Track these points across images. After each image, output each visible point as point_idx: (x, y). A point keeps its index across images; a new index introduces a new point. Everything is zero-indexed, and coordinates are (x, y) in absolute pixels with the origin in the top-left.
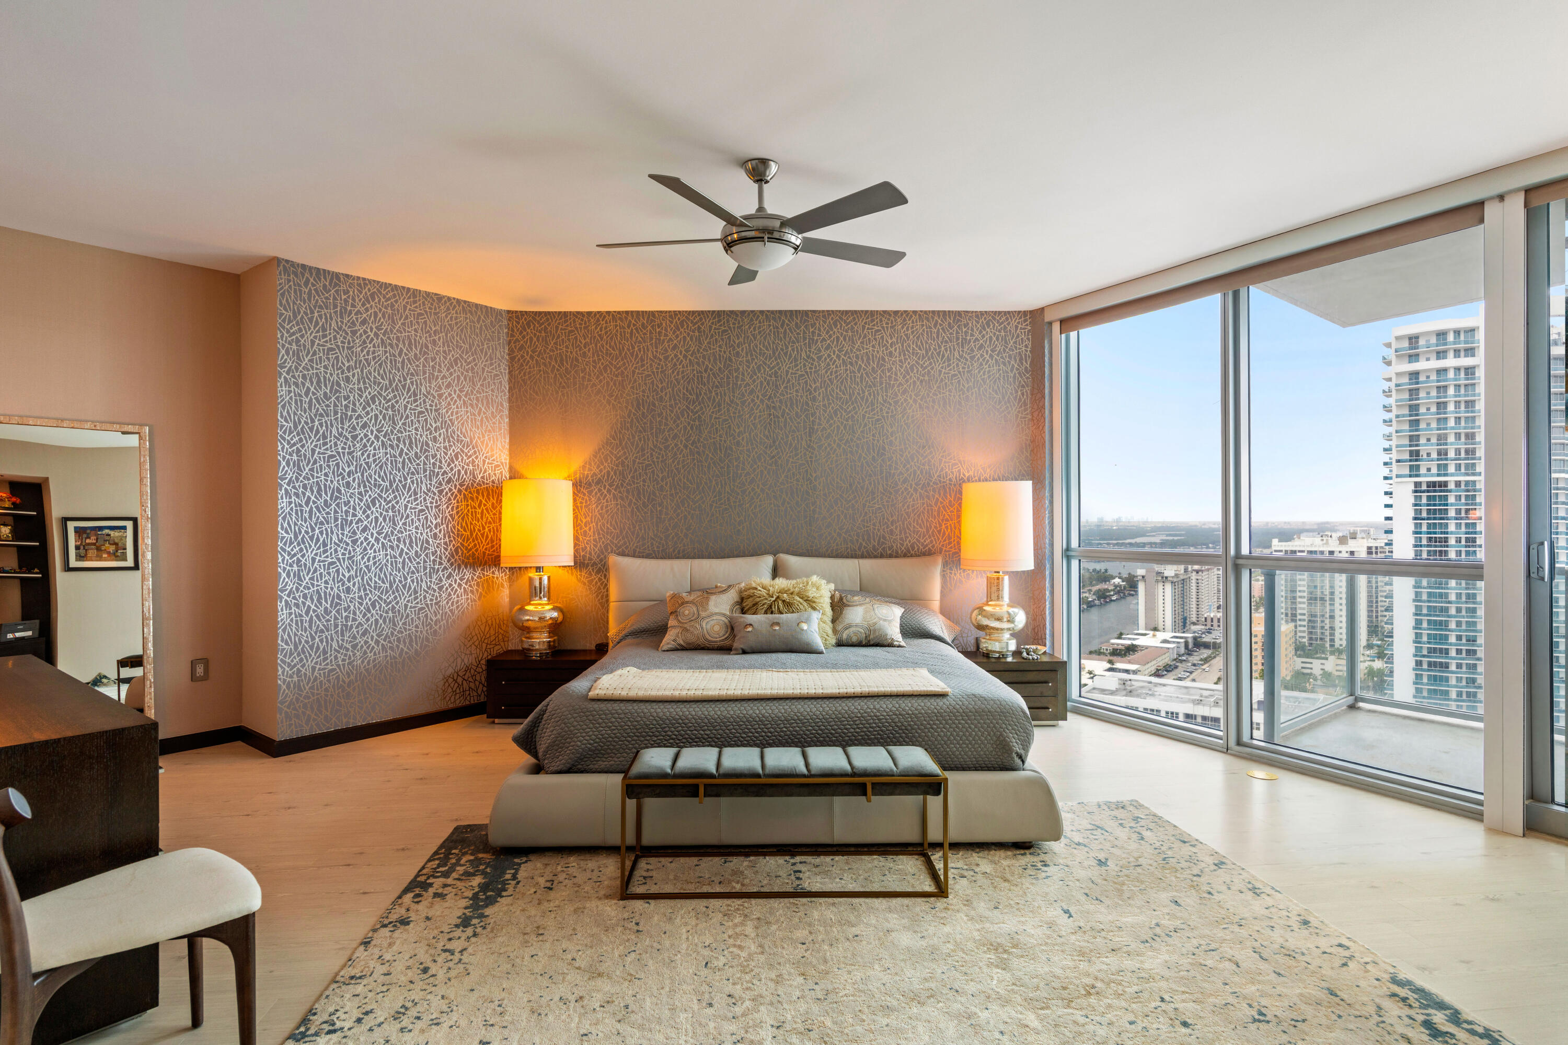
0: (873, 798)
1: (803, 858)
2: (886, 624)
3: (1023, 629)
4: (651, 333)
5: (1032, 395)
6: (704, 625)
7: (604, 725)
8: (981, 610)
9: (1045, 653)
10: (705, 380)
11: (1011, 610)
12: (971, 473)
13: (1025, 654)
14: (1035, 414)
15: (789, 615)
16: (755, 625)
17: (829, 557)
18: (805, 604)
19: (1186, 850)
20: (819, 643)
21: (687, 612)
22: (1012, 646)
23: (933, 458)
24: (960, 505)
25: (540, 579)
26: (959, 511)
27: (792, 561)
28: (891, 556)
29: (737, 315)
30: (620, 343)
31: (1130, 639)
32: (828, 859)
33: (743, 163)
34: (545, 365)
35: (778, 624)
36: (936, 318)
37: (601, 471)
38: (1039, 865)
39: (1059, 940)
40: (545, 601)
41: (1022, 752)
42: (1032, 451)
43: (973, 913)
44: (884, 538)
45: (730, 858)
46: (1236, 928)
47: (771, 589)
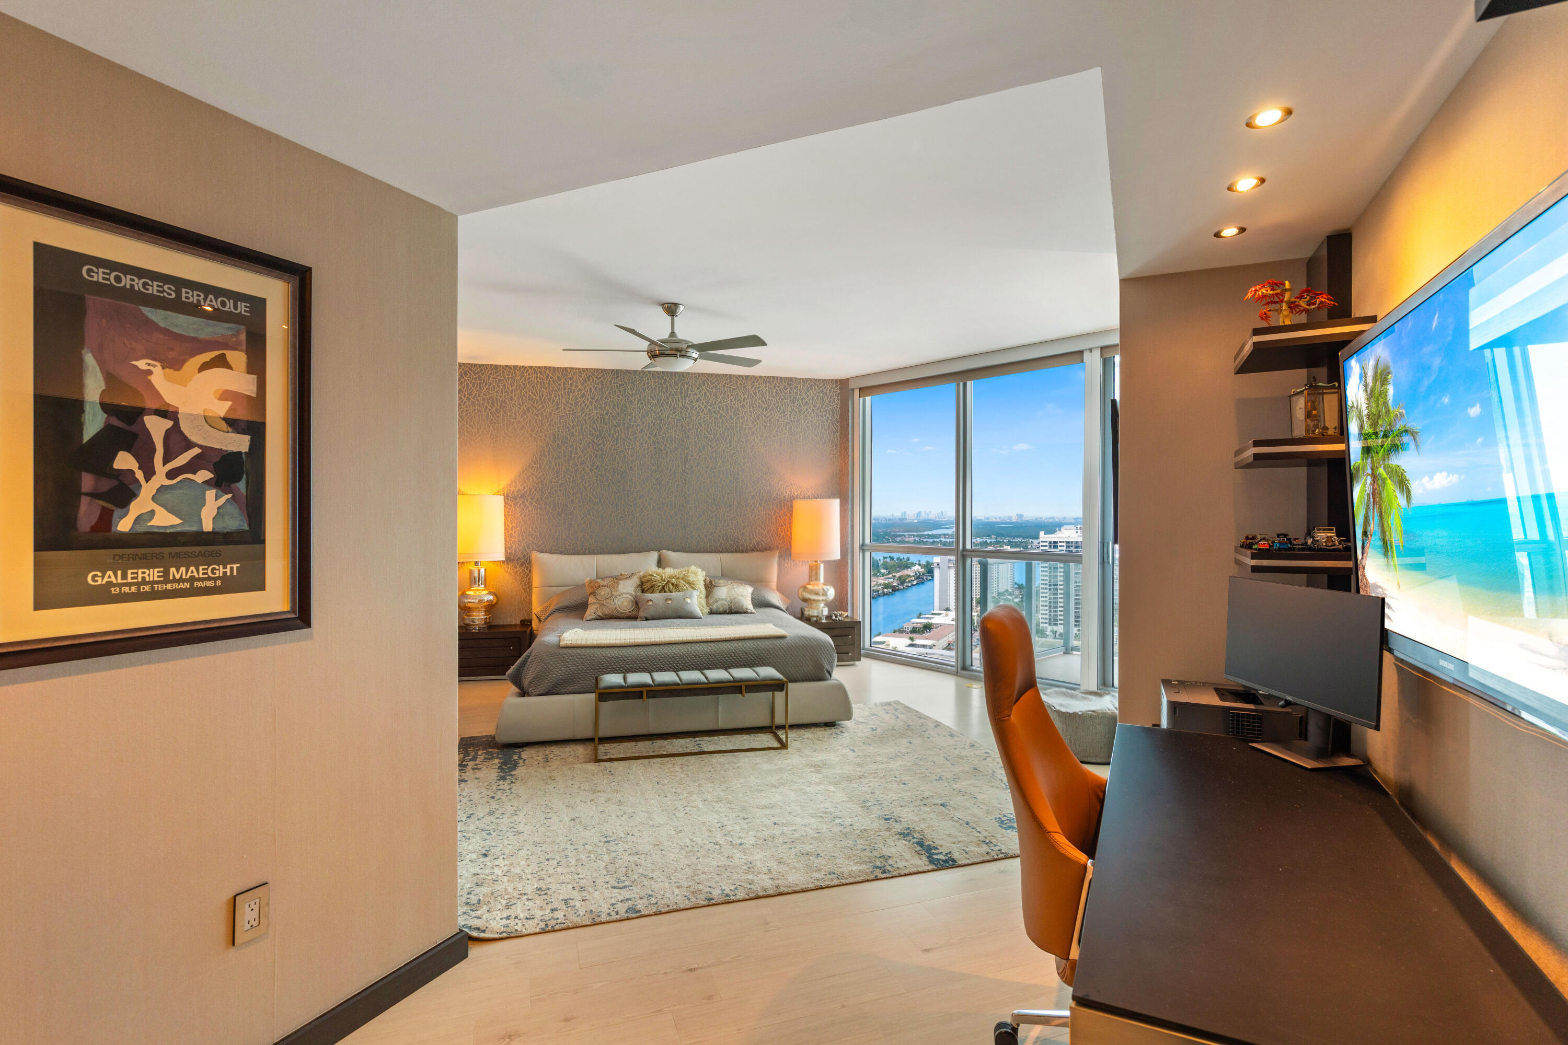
0: (746, 694)
1: (701, 738)
2: (742, 598)
3: (833, 601)
4: (565, 384)
5: (841, 438)
6: (616, 601)
7: (571, 663)
8: (805, 588)
9: (847, 616)
10: (606, 421)
11: (825, 588)
12: (799, 492)
13: (834, 618)
14: (843, 452)
15: (677, 593)
16: (654, 601)
17: (699, 552)
18: (688, 585)
19: (922, 721)
20: (698, 611)
21: (603, 593)
22: (826, 612)
23: (772, 481)
24: (791, 515)
25: (479, 571)
26: (791, 519)
27: (672, 555)
28: (742, 551)
29: (631, 374)
30: (540, 391)
31: (928, 618)
32: (716, 738)
33: (663, 305)
34: (479, 405)
35: (670, 599)
36: (775, 382)
37: (524, 488)
38: (839, 733)
39: (848, 761)
40: (482, 587)
41: (829, 669)
42: (840, 477)
43: (802, 754)
44: (738, 538)
45: (655, 741)
46: (938, 750)
47: (663, 575)
